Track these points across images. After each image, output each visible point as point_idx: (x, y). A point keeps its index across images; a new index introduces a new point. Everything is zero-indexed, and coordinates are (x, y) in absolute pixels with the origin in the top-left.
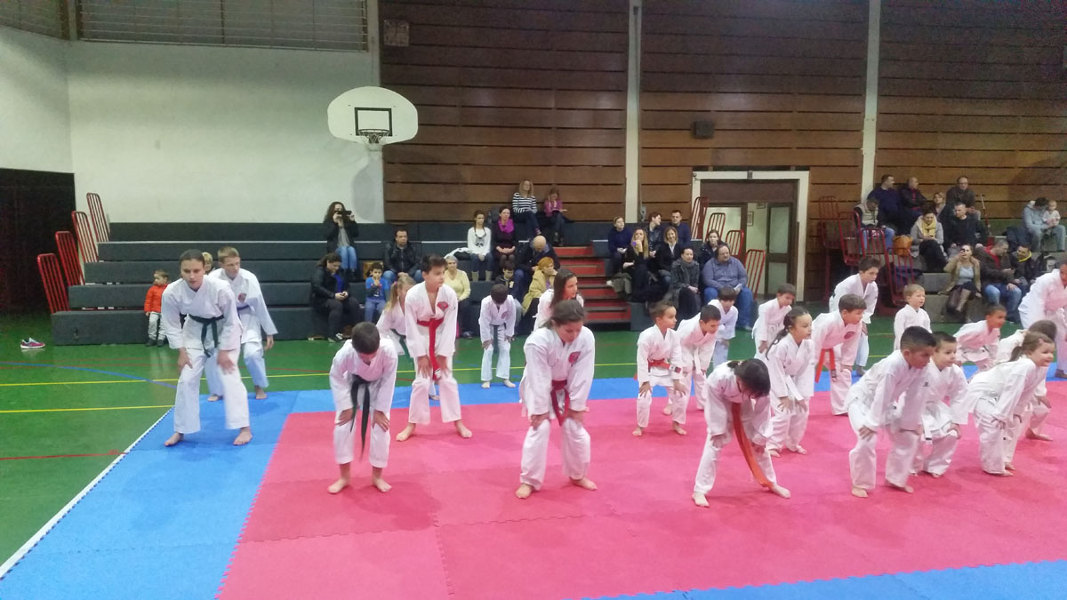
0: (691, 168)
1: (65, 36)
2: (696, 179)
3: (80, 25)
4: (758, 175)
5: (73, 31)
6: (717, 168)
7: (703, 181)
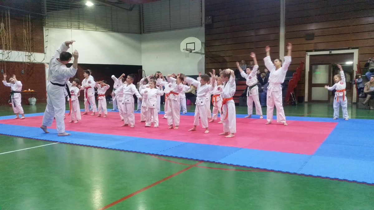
0: (305, 51)
1: (141, 33)
2: (307, 55)
3: (143, 30)
4: (334, 52)
5: (142, 32)
6: (316, 51)
7: (310, 56)
